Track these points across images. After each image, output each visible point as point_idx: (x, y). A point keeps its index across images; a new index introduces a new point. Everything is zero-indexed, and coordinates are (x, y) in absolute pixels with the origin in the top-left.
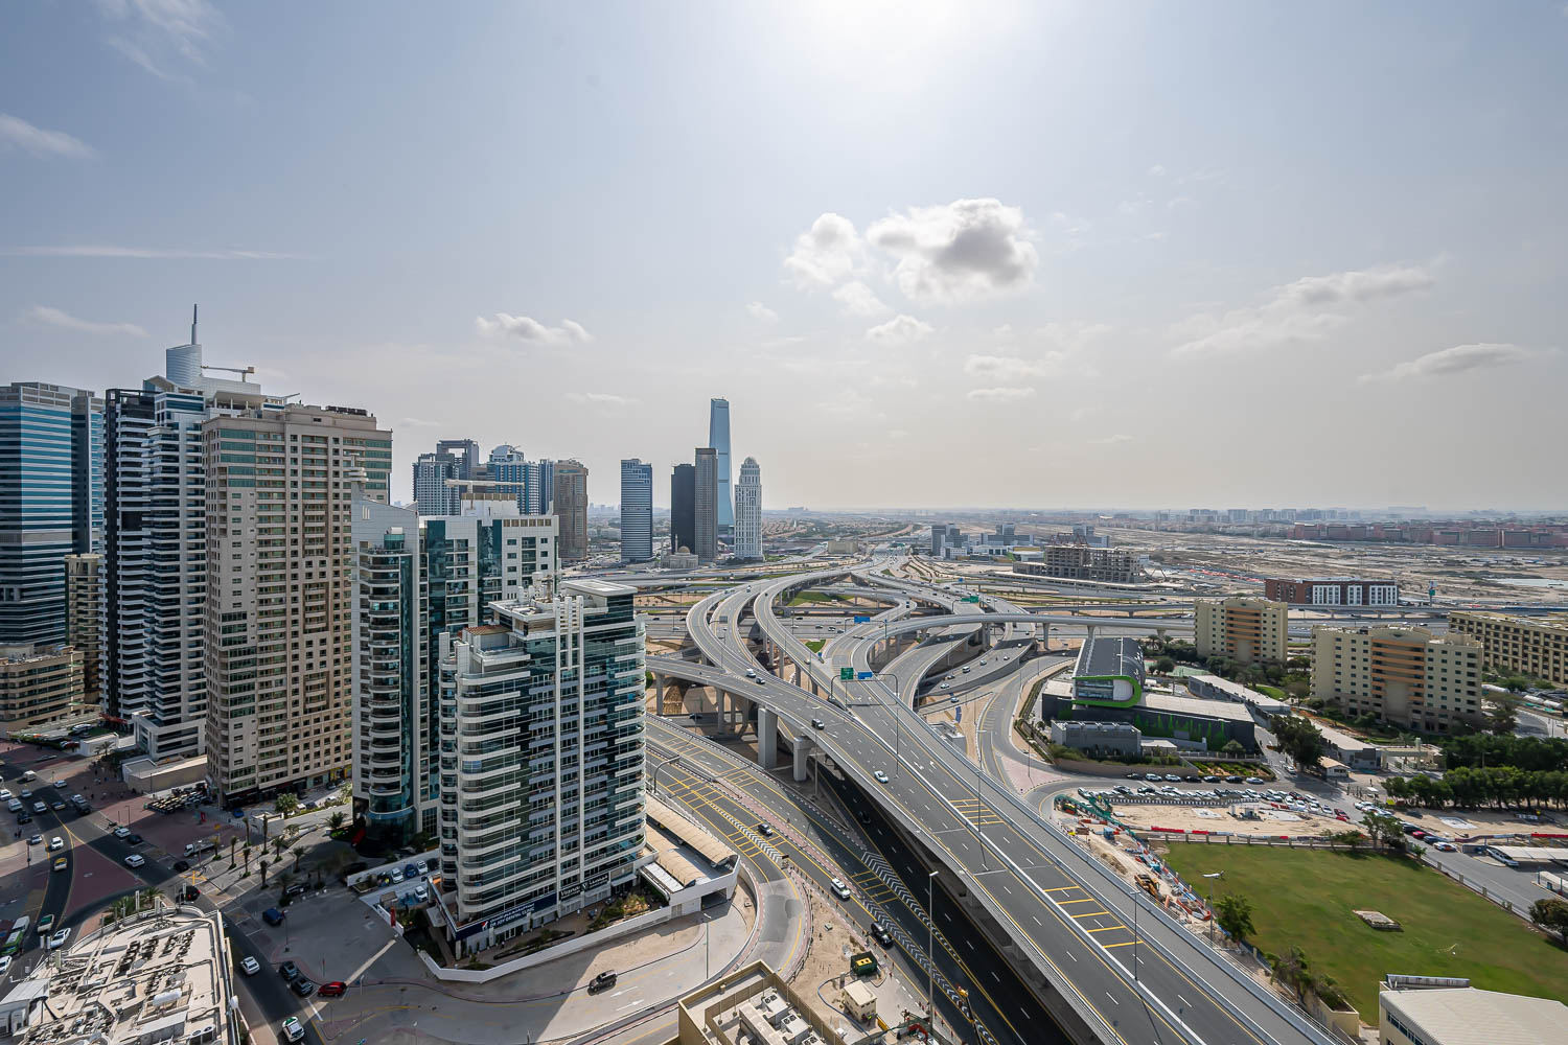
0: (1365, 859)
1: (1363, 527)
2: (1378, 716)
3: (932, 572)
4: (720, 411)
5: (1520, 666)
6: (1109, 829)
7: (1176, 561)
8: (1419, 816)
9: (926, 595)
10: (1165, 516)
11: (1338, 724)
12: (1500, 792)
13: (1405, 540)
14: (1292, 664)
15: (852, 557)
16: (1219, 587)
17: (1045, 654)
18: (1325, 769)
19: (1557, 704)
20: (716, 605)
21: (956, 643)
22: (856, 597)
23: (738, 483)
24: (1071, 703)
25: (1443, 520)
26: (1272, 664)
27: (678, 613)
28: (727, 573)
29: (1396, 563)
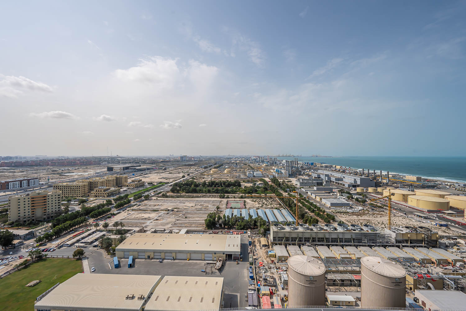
0: (29, 267)
1: (28, 162)
2: (33, 220)
5: (70, 195)
8: (46, 245)
12: (66, 229)
13: (41, 165)
18: (15, 244)
19: (77, 202)
25: (52, 159)
29: (38, 172)
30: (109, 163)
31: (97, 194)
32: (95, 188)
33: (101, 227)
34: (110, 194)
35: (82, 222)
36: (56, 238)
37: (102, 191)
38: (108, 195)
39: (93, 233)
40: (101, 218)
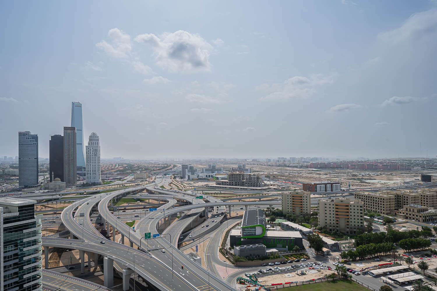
0: (337, 282)
1: (330, 163)
2: (338, 230)
3: (182, 186)
4: (76, 108)
5: (373, 209)
6: (257, 288)
7: (275, 178)
8: (350, 264)
9: (180, 196)
10: (270, 160)
11: (327, 235)
12: (370, 252)
13: (341, 168)
14: (313, 215)
15: (146, 181)
16: (288, 187)
17: (230, 219)
18: (324, 252)
19: (382, 221)
20: (77, 208)
21: (195, 217)
22: (149, 199)
23: (87, 145)
24: (241, 238)
25: (351, 161)
26: (306, 215)
27: (55, 213)
28: (82, 191)
29: (339, 176)
30: (423, 168)
31: (407, 214)
32: (405, 205)
33: (415, 266)
34: (427, 218)
35: (389, 250)
36: (359, 260)
37: (416, 211)
38: (424, 218)
39: (405, 270)
40: (415, 252)
